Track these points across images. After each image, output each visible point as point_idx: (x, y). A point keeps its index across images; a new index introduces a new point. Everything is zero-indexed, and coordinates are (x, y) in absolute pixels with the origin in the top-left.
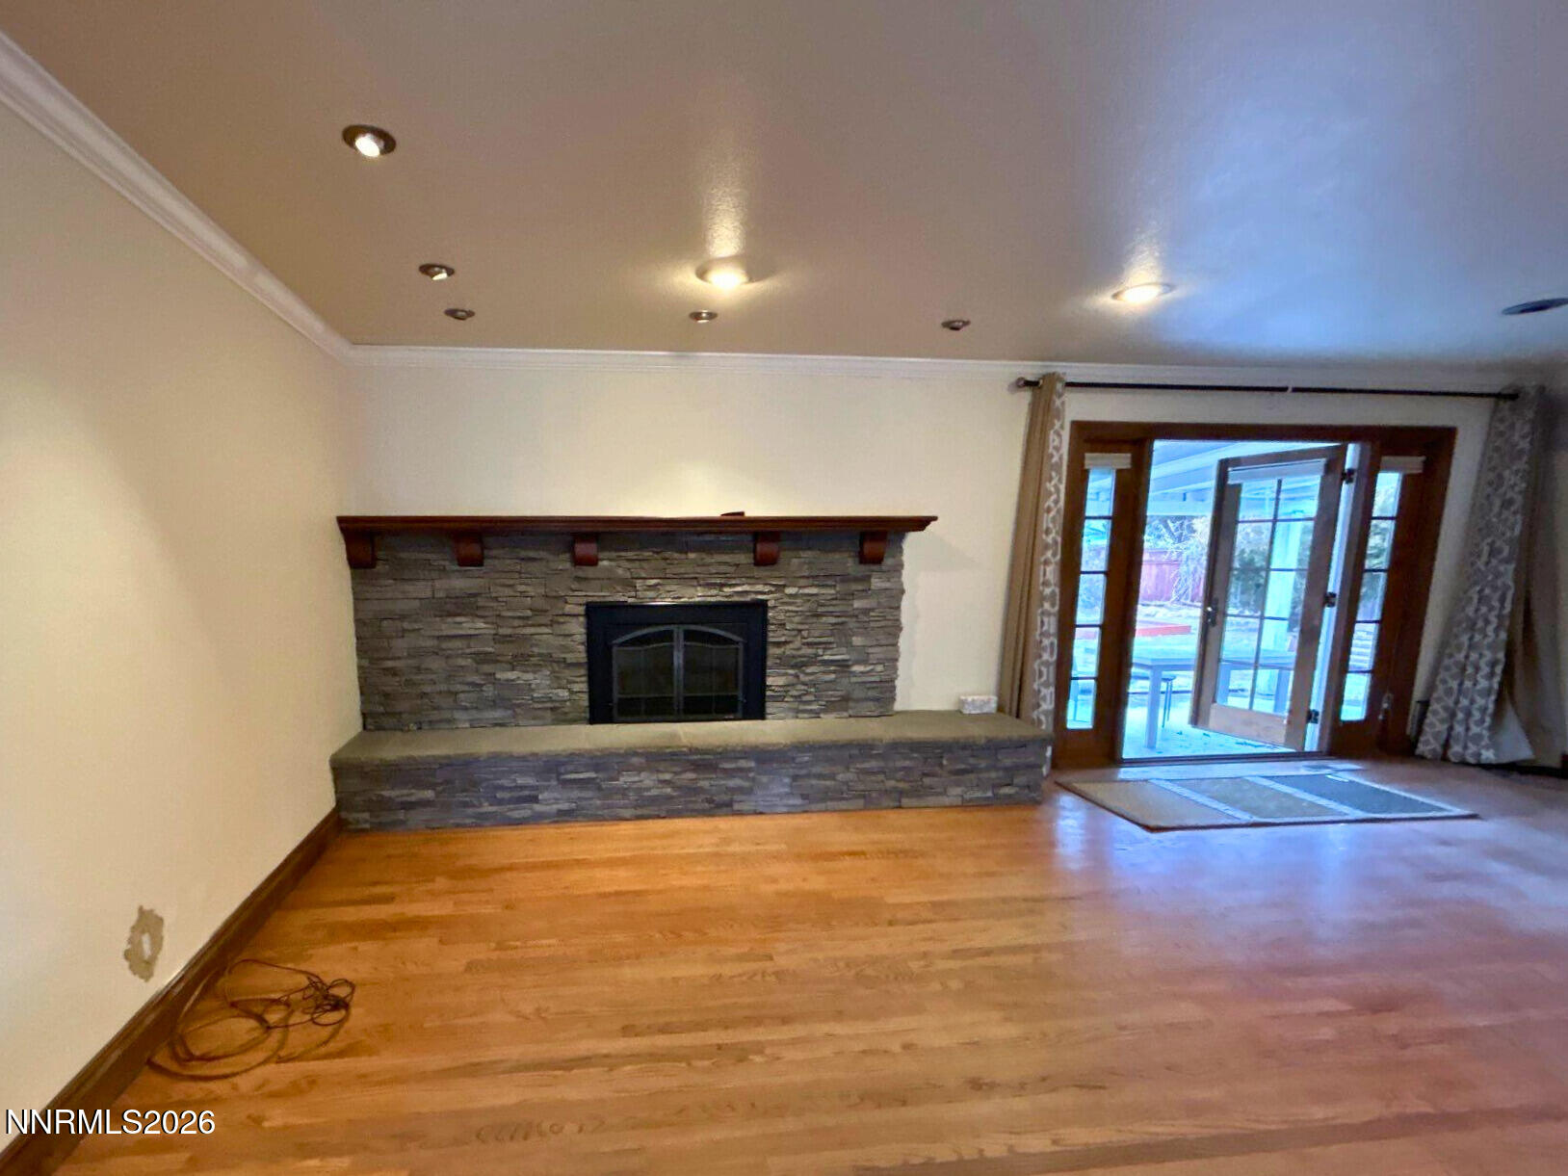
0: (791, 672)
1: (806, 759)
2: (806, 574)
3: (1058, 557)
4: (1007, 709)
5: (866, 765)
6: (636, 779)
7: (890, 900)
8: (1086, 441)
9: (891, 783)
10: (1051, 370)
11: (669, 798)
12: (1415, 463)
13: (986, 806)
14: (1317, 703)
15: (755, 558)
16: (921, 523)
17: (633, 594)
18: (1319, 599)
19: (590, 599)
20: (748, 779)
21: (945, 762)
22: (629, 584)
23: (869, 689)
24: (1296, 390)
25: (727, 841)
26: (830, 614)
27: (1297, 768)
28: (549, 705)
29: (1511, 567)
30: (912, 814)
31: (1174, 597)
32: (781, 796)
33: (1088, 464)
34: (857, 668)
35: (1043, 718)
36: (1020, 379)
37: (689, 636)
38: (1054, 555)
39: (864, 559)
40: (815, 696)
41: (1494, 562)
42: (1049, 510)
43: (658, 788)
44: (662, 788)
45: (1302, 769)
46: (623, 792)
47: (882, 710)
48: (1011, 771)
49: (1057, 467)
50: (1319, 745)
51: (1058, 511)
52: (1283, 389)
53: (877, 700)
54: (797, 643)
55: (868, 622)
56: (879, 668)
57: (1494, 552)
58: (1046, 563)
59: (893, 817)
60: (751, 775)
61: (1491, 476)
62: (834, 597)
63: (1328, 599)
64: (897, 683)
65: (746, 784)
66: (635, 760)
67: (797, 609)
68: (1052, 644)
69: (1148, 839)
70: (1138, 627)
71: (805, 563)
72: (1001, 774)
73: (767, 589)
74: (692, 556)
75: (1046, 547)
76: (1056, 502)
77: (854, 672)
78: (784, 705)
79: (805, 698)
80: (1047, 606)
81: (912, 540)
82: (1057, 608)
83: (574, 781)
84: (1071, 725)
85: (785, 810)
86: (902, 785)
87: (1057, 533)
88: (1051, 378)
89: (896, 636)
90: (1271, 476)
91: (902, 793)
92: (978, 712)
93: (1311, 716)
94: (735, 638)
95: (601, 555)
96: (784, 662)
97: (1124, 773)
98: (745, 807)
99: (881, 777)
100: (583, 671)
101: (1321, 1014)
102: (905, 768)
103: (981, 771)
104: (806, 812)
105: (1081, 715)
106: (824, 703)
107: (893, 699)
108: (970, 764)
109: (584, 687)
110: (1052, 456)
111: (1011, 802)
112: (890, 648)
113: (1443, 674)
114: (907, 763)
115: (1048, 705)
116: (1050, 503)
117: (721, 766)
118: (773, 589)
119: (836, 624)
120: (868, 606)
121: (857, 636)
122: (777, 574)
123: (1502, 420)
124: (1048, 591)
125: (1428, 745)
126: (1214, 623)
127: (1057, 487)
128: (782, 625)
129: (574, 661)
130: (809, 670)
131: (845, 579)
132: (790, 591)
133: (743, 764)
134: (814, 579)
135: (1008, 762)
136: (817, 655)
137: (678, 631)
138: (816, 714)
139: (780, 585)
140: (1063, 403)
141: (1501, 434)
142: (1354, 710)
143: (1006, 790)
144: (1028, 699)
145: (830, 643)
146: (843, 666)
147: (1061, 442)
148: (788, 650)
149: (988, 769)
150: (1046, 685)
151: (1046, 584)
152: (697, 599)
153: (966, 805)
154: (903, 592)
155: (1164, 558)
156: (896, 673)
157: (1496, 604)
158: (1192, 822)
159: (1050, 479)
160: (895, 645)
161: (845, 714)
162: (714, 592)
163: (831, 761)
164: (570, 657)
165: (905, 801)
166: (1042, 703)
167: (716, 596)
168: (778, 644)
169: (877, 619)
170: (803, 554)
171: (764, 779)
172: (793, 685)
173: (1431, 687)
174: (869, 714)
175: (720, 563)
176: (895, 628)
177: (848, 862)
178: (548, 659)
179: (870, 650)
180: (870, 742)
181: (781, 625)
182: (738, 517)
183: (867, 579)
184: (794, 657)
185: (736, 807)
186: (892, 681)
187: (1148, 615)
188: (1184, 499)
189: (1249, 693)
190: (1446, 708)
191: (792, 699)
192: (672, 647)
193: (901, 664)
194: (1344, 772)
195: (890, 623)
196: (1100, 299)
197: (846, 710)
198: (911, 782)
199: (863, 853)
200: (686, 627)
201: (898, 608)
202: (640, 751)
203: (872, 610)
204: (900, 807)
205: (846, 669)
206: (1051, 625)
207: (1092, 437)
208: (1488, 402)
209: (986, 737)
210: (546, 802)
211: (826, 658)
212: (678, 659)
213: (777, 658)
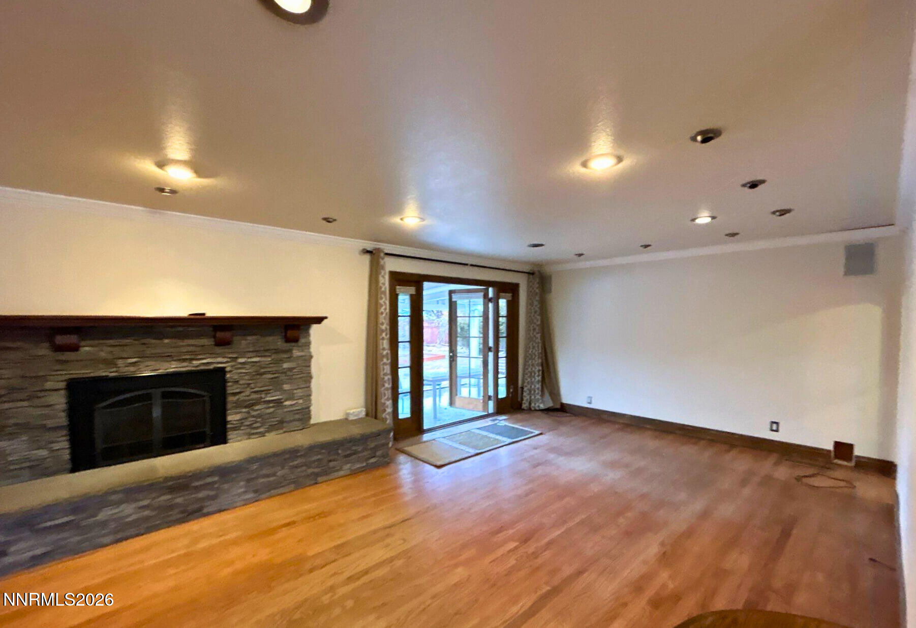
0: (244, 410)
1: (255, 467)
2: (251, 350)
3: (388, 336)
4: (370, 415)
5: (296, 463)
6: (117, 511)
7: (310, 553)
8: (396, 280)
9: (310, 471)
10: (378, 247)
11: (147, 518)
12: (509, 295)
13: (363, 471)
14: (491, 392)
15: (215, 341)
16: (319, 320)
17: (115, 369)
18: (487, 350)
19: (72, 376)
20: (212, 489)
21: (340, 452)
22: (110, 363)
23: (295, 414)
24: (472, 265)
25: (196, 541)
26: (269, 372)
27: (487, 422)
28: (28, 464)
29: (539, 335)
30: (324, 486)
31: (438, 342)
32: (239, 495)
33: (398, 291)
34: (287, 403)
35: (387, 417)
36: (364, 249)
37: (165, 395)
38: (386, 335)
39: (288, 340)
40: (262, 423)
41: (535, 334)
42: (382, 313)
43: (136, 513)
44: (140, 512)
45: (488, 422)
46: (103, 524)
47: (304, 425)
48: (375, 449)
49: (384, 293)
50: (494, 410)
51: (386, 314)
52: (467, 265)
53: (299, 420)
54: (248, 393)
55: (292, 375)
56: (301, 401)
57: (534, 329)
58: (383, 339)
59: (313, 491)
60: (216, 486)
61: (530, 301)
62: (270, 362)
63: (490, 349)
64: (312, 408)
65: (212, 493)
66: (114, 497)
67: (247, 371)
68: (389, 379)
69: (437, 473)
70: (425, 357)
71: (249, 343)
72: (369, 452)
73: (225, 360)
74: (166, 341)
75: (383, 331)
76: (385, 309)
77: (285, 405)
78: (240, 432)
79: (255, 425)
80: (385, 360)
81: (315, 329)
82: (389, 361)
83: (50, 527)
84: (401, 417)
85: (243, 503)
86: (316, 470)
87: (387, 324)
88: (379, 250)
89: (310, 382)
90: (467, 298)
91: (317, 475)
92: (356, 418)
93: (490, 398)
94: (203, 393)
95: (83, 343)
96: (239, 405)
97: (426, 437)
98: (210, 509)
99: (304, 468)
100: (65, 432)
101: (510, 551)
102: (319, 459)
103: (360, 452)
104: (256, 501)
105: (405, 409)
106: (267, 427)
107: (310, 418)
108: (353, 450)
109: (66, 445)
110: (381, 288)
111: (376, 466)
112: (306, 389)
113: (526, 376)
114: (319, 457)
115: (389, 410)
116: (382, 310)
117: (193, 485)
118: (229, 360)
119: (272, 378)
120: (293, 366)
121: (286, 384)
122: (230, 351)
123: (531, 282)
124: (385, 353)
125: (525, 406)
126: (453, 360)
127: (385, 302)
128: (237, 382)
129: (53, 426)
130: (257, 407)
131: (277, 351)
132: (241, 360)
133: (209, 480)
134: (257, 353)
135: (372, 445)
136: (261, 398)
137: (157, 392)
138: (262, 435)
139: (234, 358)
140: (384, 263)
141: (531, 287)
142: (502, 393)
143: (373, 460)
144: (380, 408)
145: (270, 390)
146: (278, 403)
147: (385, 281)
148: (241, 397)
149: (362, 451)
150: (388, 399)
151: (384, 349)
152: (171, 370)
153: (354, 473)
154: (311, 357)
155: (433, 325)
156: (310, 403)
157: (537, 349)
158: (453, 459)
159: (381, 298)
160: (309, 387)
161: (282, 431)
162: (185, 364)
163: (272, 465)
164: (50, 423)
165: (320, 479)
166: (387, 409)
167: (187, 367)
168: (235, 394)
169: (297, 373)
170: (249, 338)
171: (226, 486)
172: (246, 418)
173: (523, 382)
174: (296, 429)
175: (189, 345)
176: (308, 378)
177: (284, 532)
178: (25, 427)
179: (295, 391)
180: (296, 448)
181: (235, 382)
182: (202, 317)
183: (289, 351)
184: (245, 401)
185: (205, 511)
186: (309, 407)
187: (429, 351)
188: (438, 304)
189: (468, 385)
190: (528, 389)
191: (246, 427)
192: (151, 404)
193: (313, 398)
194: (503, 421)
195: (304, 375)
196: (395, 219)
197: (282, 429)
198: (322, 467)
199: (294, 523)
200: (163, 390)
201: (309, 366)
202: (118, 489)
203: (294, 368)
204: (316, 483)
205: (280, 404)
206: (387, 369)
207: (399, 279)
208: (527, 275)
209: (361, 434)
210: (17, 552)
211: (268, 399)
212: (157, 412)
213: (234, 403)
